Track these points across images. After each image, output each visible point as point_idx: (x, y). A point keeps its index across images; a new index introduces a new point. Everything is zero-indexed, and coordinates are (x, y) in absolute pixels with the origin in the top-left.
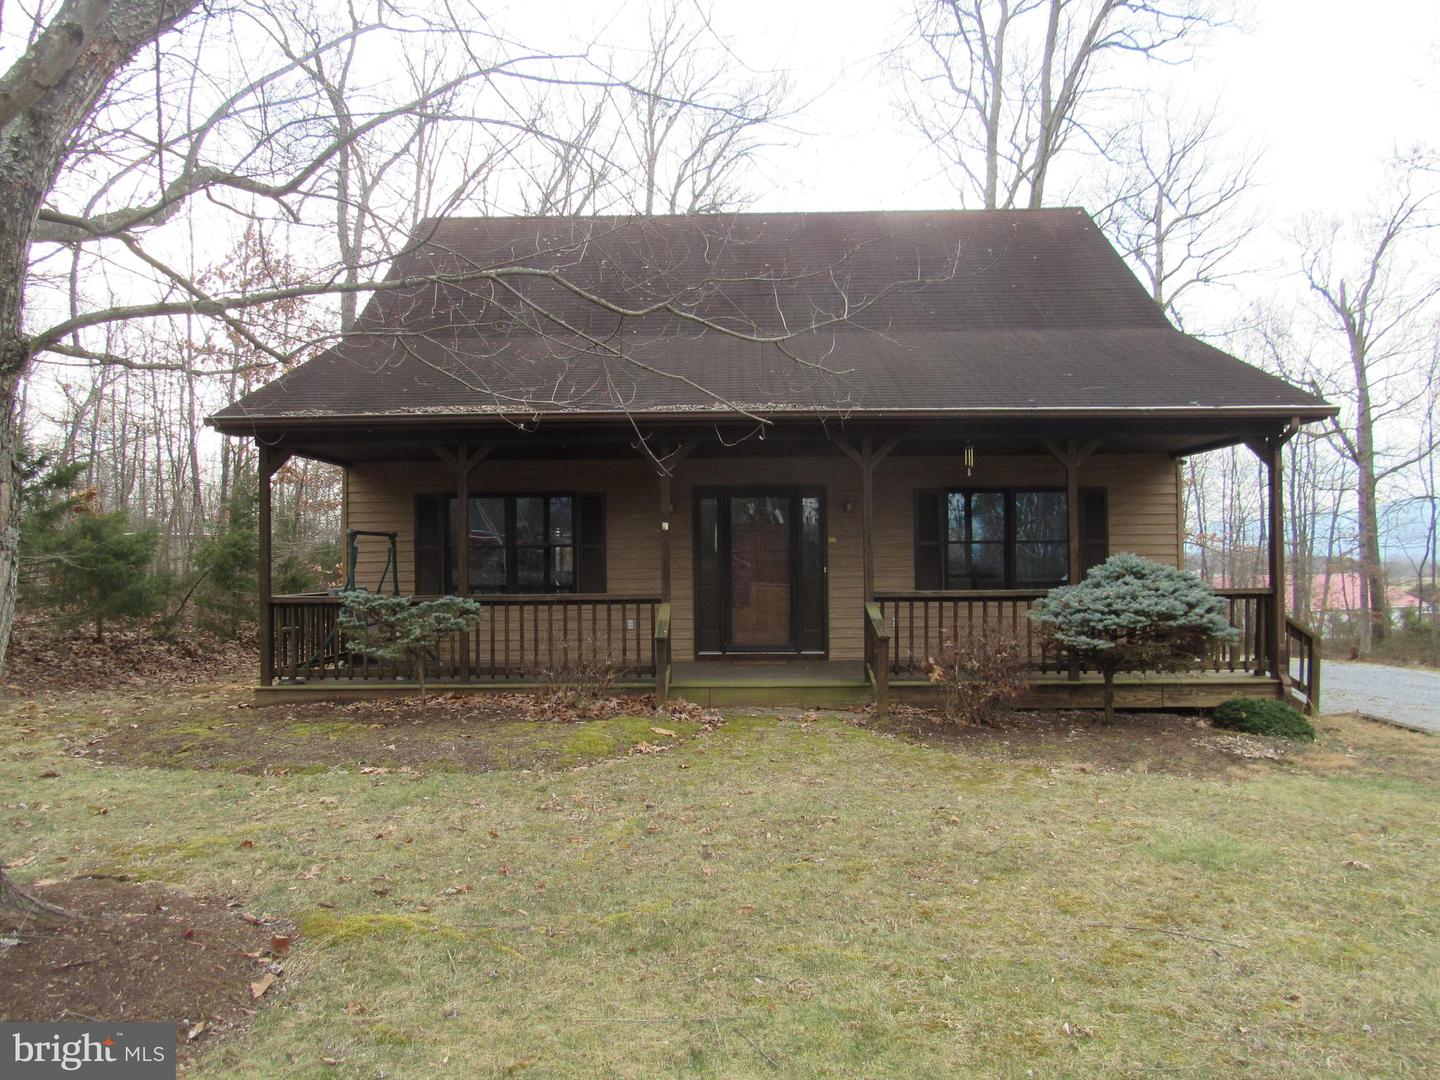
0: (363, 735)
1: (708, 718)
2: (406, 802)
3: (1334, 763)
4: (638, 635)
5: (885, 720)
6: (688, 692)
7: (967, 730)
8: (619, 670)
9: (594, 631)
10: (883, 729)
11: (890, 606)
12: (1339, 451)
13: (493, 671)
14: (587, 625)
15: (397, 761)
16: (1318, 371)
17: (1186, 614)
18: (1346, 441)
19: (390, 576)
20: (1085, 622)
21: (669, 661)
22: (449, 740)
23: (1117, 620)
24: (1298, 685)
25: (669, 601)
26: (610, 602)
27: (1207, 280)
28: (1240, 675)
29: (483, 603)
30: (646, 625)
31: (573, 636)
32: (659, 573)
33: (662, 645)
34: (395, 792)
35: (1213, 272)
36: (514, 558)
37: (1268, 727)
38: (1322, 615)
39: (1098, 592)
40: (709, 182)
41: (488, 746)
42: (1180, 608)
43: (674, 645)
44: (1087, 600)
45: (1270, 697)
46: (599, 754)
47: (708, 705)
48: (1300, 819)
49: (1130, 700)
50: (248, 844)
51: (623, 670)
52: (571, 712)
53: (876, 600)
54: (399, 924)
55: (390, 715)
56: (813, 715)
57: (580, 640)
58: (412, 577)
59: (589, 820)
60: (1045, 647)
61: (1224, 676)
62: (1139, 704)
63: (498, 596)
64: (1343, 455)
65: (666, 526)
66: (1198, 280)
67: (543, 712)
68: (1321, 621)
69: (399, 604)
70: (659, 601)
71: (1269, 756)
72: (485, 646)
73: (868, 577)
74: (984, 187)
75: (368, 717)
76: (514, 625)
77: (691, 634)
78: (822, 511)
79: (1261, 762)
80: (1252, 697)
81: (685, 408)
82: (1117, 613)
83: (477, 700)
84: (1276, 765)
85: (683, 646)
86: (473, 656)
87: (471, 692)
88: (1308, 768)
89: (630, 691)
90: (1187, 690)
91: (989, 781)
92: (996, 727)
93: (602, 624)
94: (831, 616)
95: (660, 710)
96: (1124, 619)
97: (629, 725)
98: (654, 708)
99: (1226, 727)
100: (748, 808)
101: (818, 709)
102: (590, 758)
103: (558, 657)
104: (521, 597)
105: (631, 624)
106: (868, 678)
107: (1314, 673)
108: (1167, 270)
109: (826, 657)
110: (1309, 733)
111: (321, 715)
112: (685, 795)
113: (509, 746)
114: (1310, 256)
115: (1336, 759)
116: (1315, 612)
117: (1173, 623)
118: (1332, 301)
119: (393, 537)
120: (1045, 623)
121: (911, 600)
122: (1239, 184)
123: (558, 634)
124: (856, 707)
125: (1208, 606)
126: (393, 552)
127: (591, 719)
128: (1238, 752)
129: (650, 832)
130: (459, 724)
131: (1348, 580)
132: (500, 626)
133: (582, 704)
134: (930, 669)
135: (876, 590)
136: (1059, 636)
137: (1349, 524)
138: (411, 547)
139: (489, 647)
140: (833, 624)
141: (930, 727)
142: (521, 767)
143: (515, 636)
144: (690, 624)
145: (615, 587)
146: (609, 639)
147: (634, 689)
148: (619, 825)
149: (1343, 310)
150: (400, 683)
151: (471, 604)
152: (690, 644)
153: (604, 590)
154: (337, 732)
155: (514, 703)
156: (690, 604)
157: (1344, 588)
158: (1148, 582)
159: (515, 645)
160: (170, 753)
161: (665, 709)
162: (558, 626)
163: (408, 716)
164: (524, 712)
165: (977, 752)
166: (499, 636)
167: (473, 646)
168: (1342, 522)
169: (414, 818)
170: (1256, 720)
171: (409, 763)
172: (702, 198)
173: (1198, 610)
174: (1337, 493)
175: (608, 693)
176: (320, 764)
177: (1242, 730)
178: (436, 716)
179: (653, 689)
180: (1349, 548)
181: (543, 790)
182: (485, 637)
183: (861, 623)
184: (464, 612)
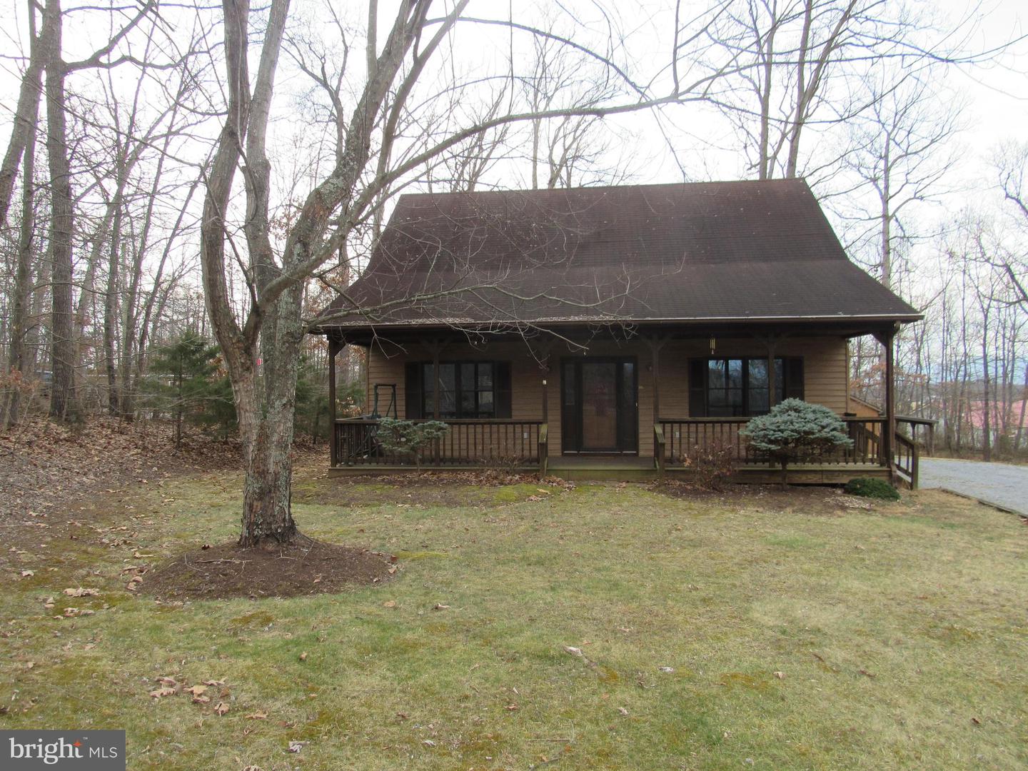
0: (393, 490)
1: (567, 485)
2: (423, 517)
4: (530, 441)
5: (663, 488)
6: (557, 472)
7: (704, 492)
8: (520, 460)
9: (507, 439)
10: (660, 492)
11: (668, 427)
13: (452, 460)
14: (502, 436)
15: (413, 502)
17: (820, 431)
19: (392, 407)
20: (765, 436)
21: (547, 455)
22: (436, 493)
23: (781, 435)
25: (547, 423)
26: (513, 423)
27: (922, 198)
29: (449, 424)
30: (534, 436)
31: (495, 442)
32: (541, 407)
33: (543, 447)
34: (418, 514)
35: (925, 193)
36: (460, 398)
37: (871, 493)
39: (774, 420)
40: (575, 139)
41: (455, 496)
42: (816, 428)
43: (550, 447)
44: (768, 423)
46: (511, 500)
47: (567, 480)
49: (804, 479)
50: (362, 531)
51: (523, 460)
52: (495, 481)
53: (660, 422)
54: (437, 555)
55: (402, 482)
56: (624, 484)
57: (499, 444)
58: (404, 408)
59: (508, 525)
60: (747, 449)
62: (809, 481)
63: (454, 420)
65: (545, 382)
66: (915, 198)
67: (481, 481)
69: (408, 425)
70: (541, 423)
72: (448, 447)
73: (656, 409)
74: (759, 143)
75: (390, 483)
76: (464, 436)
77: (559, 441)
78: (635, 370)
81: (555, 319)
82: (782, 431)
83: (444, 475)
85: (555, 447)
86: (441, 453)
87: (441, 471)
89: (526, 471)
90: (836, 474)
91: (705, 515)
92: (721, 492)
93: (510, 435)
94: (640, 431)
95: (542, 481)
96: (785, 434)
97: (524, 487)
98: (539, 480)
99: (848, 493)
100: (582, 522)
101: (628, 482)
102: (506, 502)
103: (487, 453)
104: (467, 420)
105: (526, 435)
106: (655, 466)
107: (915, 465)
108: (891, 192)
109: (637, 455)
110: (896, 497)
111: (366, 482)
112: (553, 517)
113: (466, 496)
114: (1005, 175)
117: (811, 436)
119: (394, 386)
120: (747, 436)
121: (689, 423)
122: (945, 130)
123: (487, 441)
124: (649, 481)
125: (832, 427)
126: (394, 395)
127: (506, 485)
128: (847, 504)
129: (536, 530)
130: (438, 486)
132: (456, 436)
133: (501, 477)
134: (684, 460)
135: (660, 417)
136: (753, 443)
138: (403, 392)
139: (450, 448)
140: (641, 436)
141: (685, 491)
142: (473, 505)
143: (464, 441)
144: (559, 435)
145: (517, 415)
146: (514, 444)
147: (528, 470)
148: (523, 528)
150: (403, 467)
151: (444, 425)
152: (559, 447)
153: (511, 417)
154: (379, 489)
155: (465, 477)
156: (559, 424)
158: (801, 415)
159: (464, 447)
160: (302, 498)
161: (544, 480)
162: (487, 436)
163: (411, 483)
164: (471, 482)
165: (707, 503)
166: (456, 442)
167: (441, 447)
169: (429, 523)
170: (865, 489)
171: (420, 503)
172: (570, 151)
173: (825, 430)
175: (514, 472)
176: (376, 502)
177: (857, 495)
178: (425, 483)
179: (538, 471)
181: (486, 514)
182: (448, 442)
183: (653, 435)
184: (440, 429)
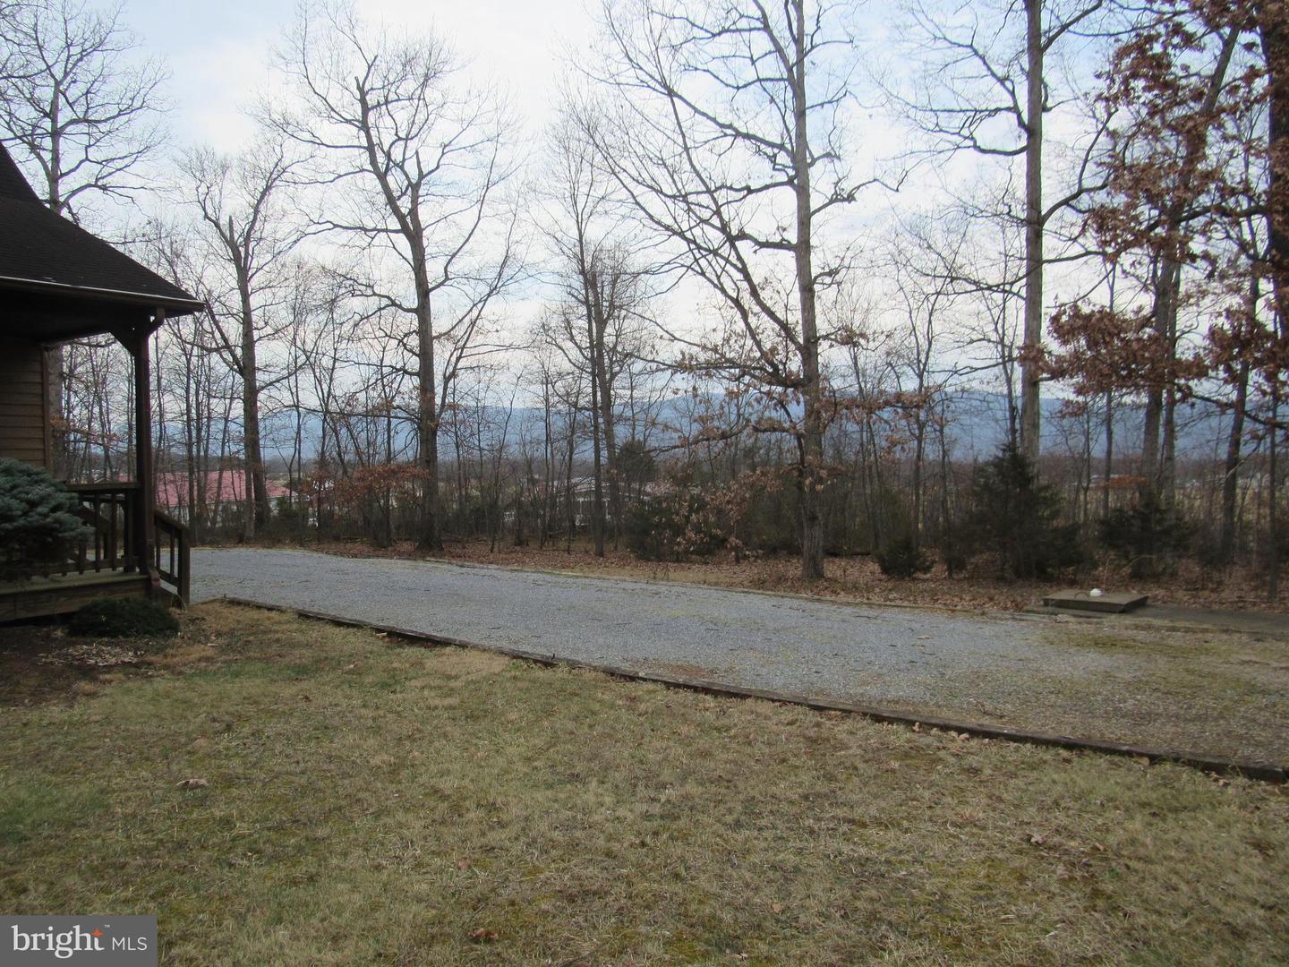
3: (195, 656)
12: (229, 365)
16: (210, 292)
18: (234, 356)
24: (168, 577)
27: (104, 188)
28: (106, 575)
35: (112, 182)
37: (127, 628)
38: (217, 506)
45: (137, 595)
48: (143, 735)
61: (89, 576)
64: (232, 369)
66: (96, 186)
68: (215, 512)
71: (127, 660)
79: (116, 670)
80: (118, 598)
84: (133, 670)
88: (166, 667)
90: (45, 597)
99: (84, 634)
107: (184, 563)
108: (64, 167)
110: (172, 627)
114: (203, 189)
115: (198, 651)
116: (210, 505)
118: (222, 234)
122: (137, 104)
128: (92, 661)
131: (236, 475)
137: (237, 429)
149: (231, 243)
157: (233, 483)
168: (232, 426)
170: (117, 622)
174: (228, 401)
177: (101, 635)
180: (237, 449)
